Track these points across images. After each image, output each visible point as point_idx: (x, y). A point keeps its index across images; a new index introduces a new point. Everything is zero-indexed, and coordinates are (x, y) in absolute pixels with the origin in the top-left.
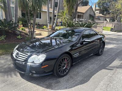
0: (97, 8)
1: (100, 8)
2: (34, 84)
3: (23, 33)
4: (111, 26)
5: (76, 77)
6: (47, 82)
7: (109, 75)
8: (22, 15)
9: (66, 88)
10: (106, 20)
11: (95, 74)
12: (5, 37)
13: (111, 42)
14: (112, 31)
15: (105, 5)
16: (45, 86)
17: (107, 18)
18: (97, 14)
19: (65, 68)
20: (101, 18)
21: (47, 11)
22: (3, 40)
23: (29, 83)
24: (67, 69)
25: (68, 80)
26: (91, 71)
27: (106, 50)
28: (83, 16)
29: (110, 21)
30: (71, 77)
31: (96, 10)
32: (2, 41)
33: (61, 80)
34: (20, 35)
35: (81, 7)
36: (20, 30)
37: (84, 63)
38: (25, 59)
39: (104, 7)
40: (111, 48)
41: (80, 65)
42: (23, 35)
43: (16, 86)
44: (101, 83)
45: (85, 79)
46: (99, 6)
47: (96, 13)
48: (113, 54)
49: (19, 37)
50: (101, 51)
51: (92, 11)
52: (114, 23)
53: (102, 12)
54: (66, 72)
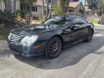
0: (87, 4)
1: (89, 4)
2: (26, 64)
3: (21, 22)
4: (98, 19)
5: (66, 59)
6: (39, 63)
7: (98, 58)
8: (21, 9)
9: (57, 68)
10: (94, 14)
11: (84, 57)
12: (4, 25)
13: (99, 32)
14: (100, 24)
15: (94, 2)
16: (37, 66)
17: (95, 13)
18: (87, 9)
19: (56, 50)
20: (89, 13)
21: (42, 5)
22: (2, 27)
23: (22, 63)
24: (58, 52)
25: (59, 61)
26: (81, 54)
27: (95, 38)
28: (74, 10)
29: (98, 15)
30: (61, 59)
31: (85, 6)
32: (2, 29)
33: (52, 61)
34: (18, 24)
35: (72, 3)
36: (19, 20)
37: (74, 48)
38: (18, 40)
39: (93, 4)
40: (99, 37)
41: (70, 49)
42: (21, 24)
43: (9, 65)
44: (90, 64)
45: (75, 61)
46: (88, 2)
47: (85, 8)
48: (101, 42)
49: (17, 25)
50: (90, 38)
51: (82, 6)
52: (101, 16)
53: (90, 7)
54: (57, 54)
